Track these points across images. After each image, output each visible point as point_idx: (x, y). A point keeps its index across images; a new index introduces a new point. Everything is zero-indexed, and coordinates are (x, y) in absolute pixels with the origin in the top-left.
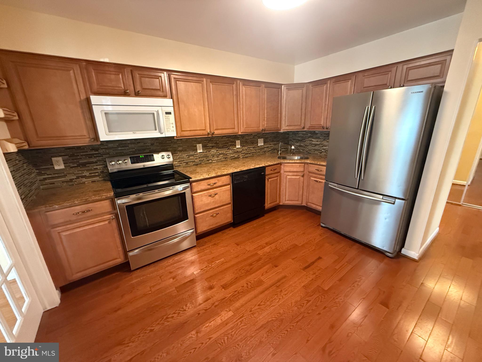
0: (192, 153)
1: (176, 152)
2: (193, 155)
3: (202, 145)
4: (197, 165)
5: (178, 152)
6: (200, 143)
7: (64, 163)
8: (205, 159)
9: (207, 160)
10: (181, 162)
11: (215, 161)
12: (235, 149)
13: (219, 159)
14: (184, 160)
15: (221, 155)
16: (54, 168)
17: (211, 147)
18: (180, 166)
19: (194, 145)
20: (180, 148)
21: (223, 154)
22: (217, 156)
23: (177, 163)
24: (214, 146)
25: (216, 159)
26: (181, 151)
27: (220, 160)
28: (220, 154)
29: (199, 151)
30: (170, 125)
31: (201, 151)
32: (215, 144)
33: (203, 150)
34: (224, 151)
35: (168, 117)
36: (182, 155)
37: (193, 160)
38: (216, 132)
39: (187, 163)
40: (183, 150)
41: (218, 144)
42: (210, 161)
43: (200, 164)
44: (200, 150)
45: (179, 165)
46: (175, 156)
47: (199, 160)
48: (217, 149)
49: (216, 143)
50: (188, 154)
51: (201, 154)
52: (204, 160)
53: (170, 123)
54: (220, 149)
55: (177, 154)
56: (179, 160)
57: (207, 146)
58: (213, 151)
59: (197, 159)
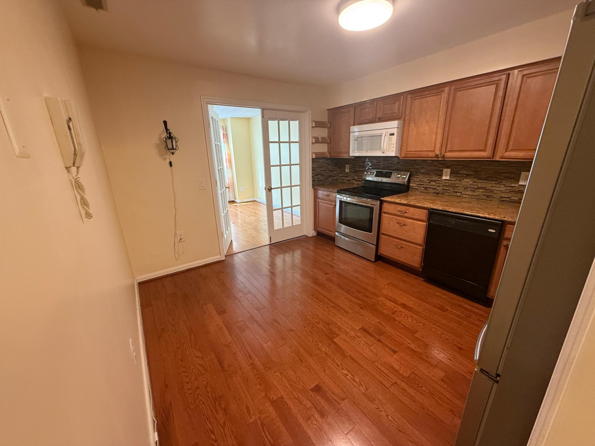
0: (434, 178)
1: (418, 174)
2: (435, 181)
3: (451, 171)
4: (438, 194)
5: (420, 174)
6: (449, 168)
7: (349, 169)
8: (451, 189)
9: (454, 192)
10: (419, 186)
11: (467, 196)
12: (517, 185)
13: (474, 194)
14: (424, 185)
15: (480, 190)
16: (345, 170)
17: (465, 176)
18: (418, 189)
19: (441, 169)
20: (423, 171)
21: (485, 188)
22: (473, 189)
23: (415, 185)
24: (470, 174)
25: (470, 194)
26: (423, 173)
27: (478, 197)
28: (479, 188)
29: (444, 178)
30: (391, 145)
31: (448, 178)
32: (472, 172)
33: (450, 178)
34: (489, 185)
35: (391, 138)
36: (423, 178)
37: (434, 187)
38: (449, 155)
39: (426, 188)
40: (425, 173)
41: (479, 173)
42: (458, 194)
43: (442, 193)
44: (446, 177)
45: (416, 188)
46: (415, 177)
47: (442, 189)
48: (476, 180)
49: (475, 171)
50: (430, 179)
51: (447, 181)
52: (449, 190)
53: (391, 144)
54: (480, 181)
55: (418, 177)
56: (418, 183)
57: (459, 172)
58: (468, 182)
59: (440, 186)
